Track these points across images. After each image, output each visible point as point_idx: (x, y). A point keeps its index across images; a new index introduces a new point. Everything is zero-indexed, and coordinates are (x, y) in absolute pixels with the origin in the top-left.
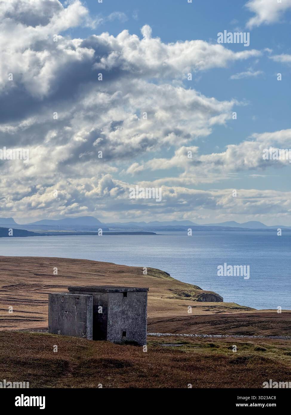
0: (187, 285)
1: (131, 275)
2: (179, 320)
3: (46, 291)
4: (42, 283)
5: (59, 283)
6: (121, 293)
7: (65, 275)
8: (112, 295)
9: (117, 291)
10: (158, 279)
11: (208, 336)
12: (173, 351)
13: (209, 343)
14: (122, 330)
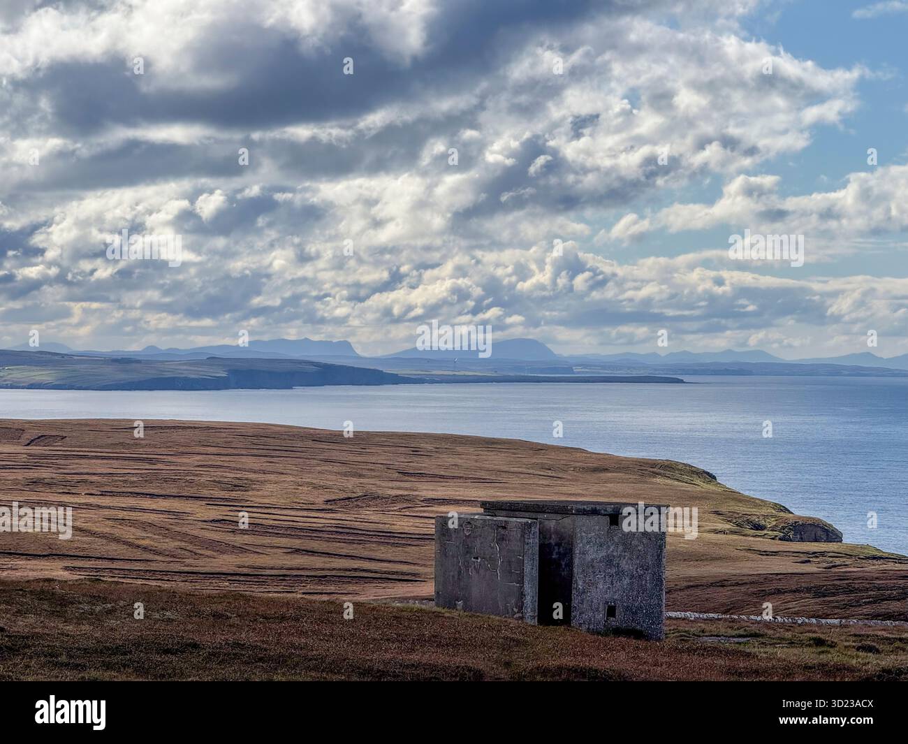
0: (757, 501)
1: (624, 477)
2: (737, 584)
3: (424, 511)
4: (417, 493)
5: (457, 493)
6: (605, 515)
7: (471, 476)
8: (582, 521)
9: (594, 512)
10: (689, 488)
11: (807, 620)
12: (727, 653)
13: (811, 635)
14: (607, 603)
